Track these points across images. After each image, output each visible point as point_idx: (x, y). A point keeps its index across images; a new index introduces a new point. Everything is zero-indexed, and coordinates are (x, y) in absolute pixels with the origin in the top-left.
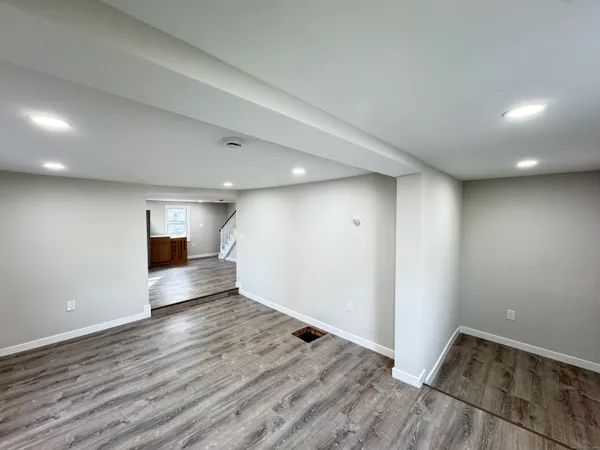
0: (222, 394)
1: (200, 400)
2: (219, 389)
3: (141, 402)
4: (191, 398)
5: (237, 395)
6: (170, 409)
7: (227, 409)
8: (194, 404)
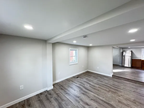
0: (96, 96)
1: (93, 92)
2: (98, 95)
3: (89, 85)
4: (92, 91)
5: (97, 98)
6: (89, 89)
7: (92, 97)
8: (92, 92)
